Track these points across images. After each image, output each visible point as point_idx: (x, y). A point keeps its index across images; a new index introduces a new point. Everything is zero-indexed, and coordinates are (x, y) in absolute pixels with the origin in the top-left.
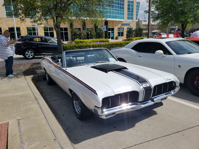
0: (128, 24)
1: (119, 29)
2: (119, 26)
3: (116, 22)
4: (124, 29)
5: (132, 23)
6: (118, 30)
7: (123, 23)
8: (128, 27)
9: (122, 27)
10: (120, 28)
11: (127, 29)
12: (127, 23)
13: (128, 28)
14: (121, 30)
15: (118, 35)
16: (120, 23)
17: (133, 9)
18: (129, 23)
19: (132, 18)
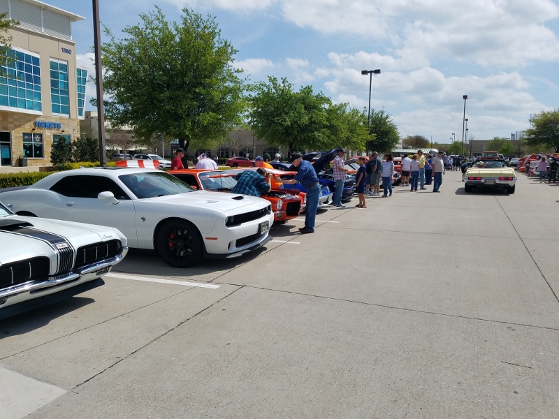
0: (57, 126)
1: (26, 137)
2: (28, 127)
3: (15, 117)
4: (44, 136)
5: (66, 122)
6: (24, 140)
7: (38, 120)
8: (55, 132)
9: (37, 131)
10: (29, 135)
11: (52, 137)
12: (53, 121)
13: (55, 136)
14: (34, 139)
15: (23, 154)
16: (29, 121)
17: (66, 85)
18: (58, 122)
19: (66, 110)
